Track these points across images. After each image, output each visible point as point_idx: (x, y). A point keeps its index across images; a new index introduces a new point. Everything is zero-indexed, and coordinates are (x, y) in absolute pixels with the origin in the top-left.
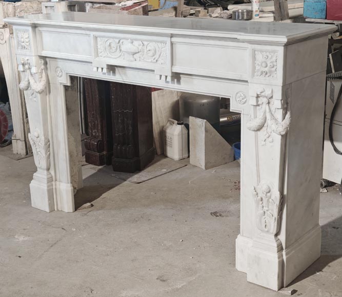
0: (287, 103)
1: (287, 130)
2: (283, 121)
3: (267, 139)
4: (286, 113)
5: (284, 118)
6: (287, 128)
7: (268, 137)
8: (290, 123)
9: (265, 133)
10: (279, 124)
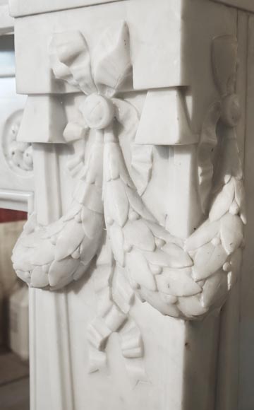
0: (223, 127)
1: (223, 285)
2: (194, 229)
3: (115, 337)
4: (215, 186)
5: (201, 214)
6: (221, 273)
7: (119, 329)
8: (241, 247)
9: (104, 301)
10: (170, 250)
